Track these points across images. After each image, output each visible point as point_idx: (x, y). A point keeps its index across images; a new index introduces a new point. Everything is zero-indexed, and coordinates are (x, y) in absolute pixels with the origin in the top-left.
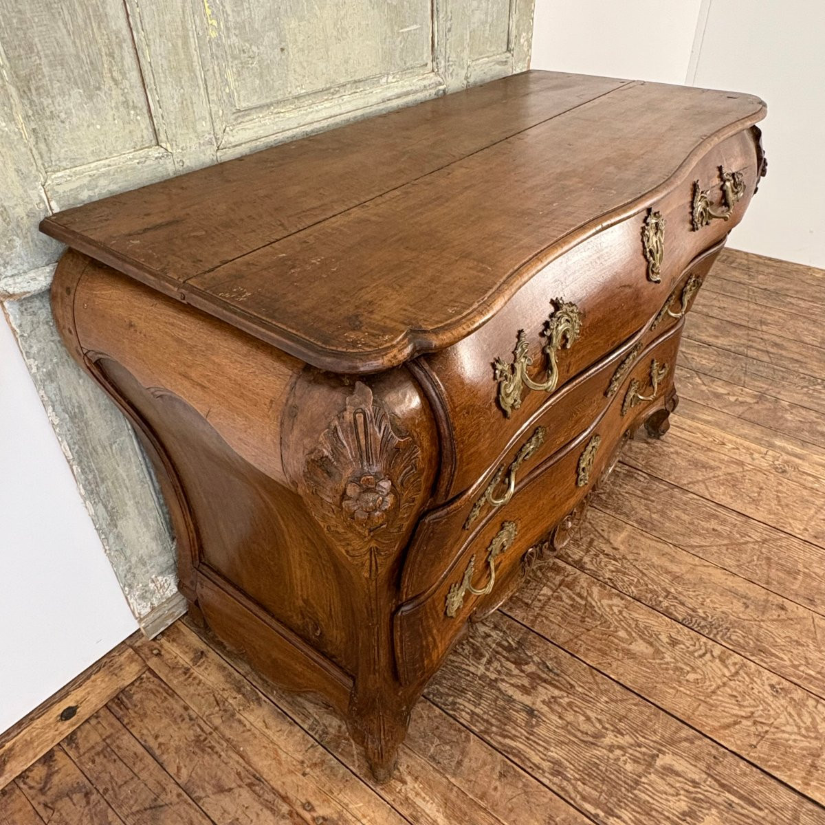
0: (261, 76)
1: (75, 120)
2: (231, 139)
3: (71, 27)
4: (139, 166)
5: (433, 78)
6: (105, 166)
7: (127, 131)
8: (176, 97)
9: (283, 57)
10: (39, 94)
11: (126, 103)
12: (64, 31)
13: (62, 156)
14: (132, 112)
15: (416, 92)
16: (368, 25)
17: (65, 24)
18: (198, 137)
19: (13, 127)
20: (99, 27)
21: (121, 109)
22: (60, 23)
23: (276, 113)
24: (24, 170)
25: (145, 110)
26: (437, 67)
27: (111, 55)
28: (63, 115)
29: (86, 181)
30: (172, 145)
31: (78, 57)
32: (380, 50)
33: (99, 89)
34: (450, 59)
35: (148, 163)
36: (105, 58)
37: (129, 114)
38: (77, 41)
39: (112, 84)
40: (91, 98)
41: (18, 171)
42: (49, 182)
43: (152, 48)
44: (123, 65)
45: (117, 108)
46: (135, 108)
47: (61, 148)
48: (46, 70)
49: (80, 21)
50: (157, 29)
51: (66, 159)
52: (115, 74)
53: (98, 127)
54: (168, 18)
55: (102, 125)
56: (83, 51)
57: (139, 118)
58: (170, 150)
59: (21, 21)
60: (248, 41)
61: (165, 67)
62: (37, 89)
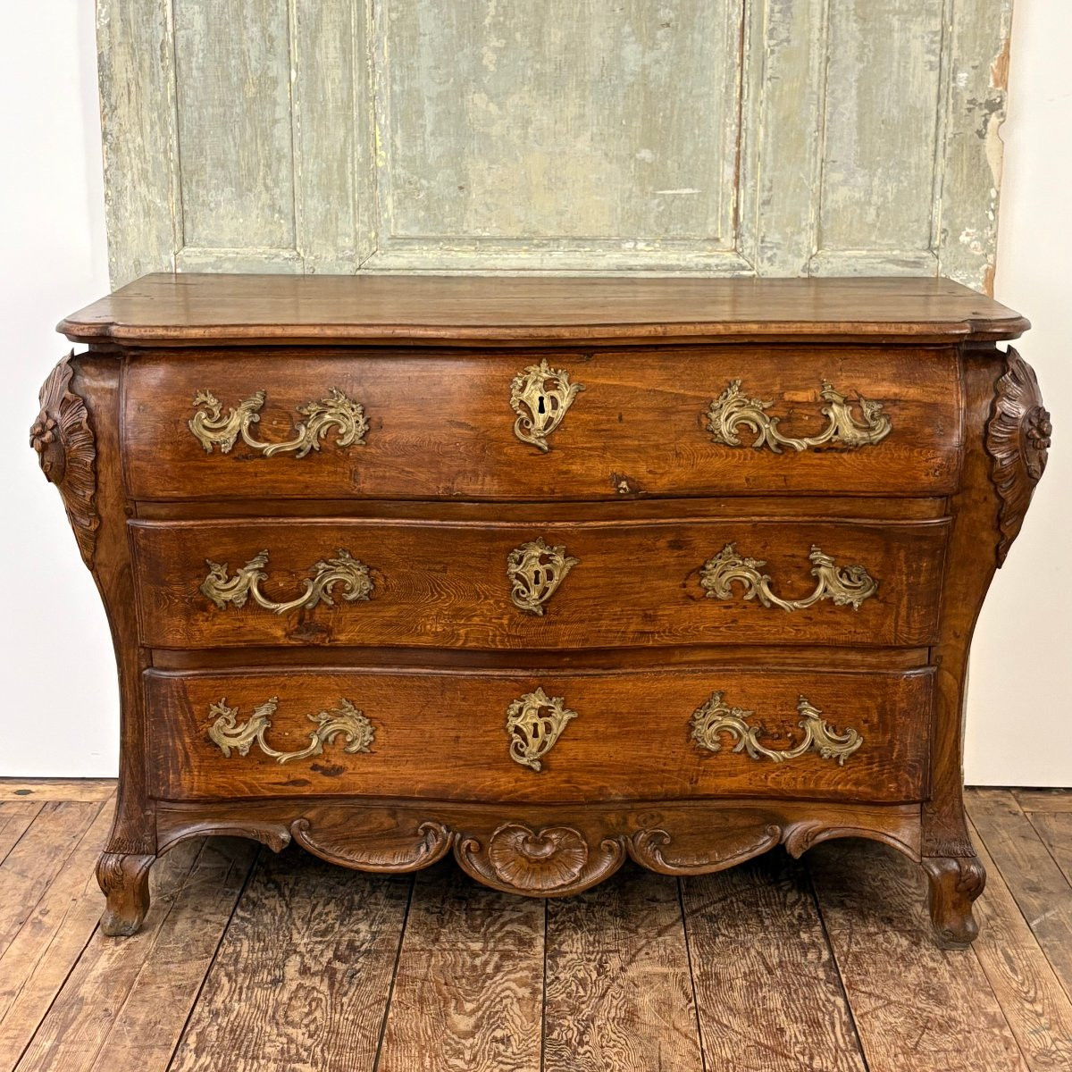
0: (427, 209)
1: (222, 211)
2: (377, 262)
3: (238, 141)
4: (267, 261)
5: (731, 258)
6: (234, 252)
7: (267, 230)
8: (320, 210)
9: (461, 195)
10: (198, 185)
11: (272, 207)
12: (232, 143)
13: (203, 236)
14: (277, 215)
15: (690, 269)
16: (600, 179)
17: (234, 138)
18: (336, 251)
19: (165, 204)
20: (263, 145)
21: (267, 210)
22: (230, 137)
23: (446, 250)
24: (164, 238)
25: (290, 217)
26: (741, 246)
27: (269, 166)
28: (212, 205)
29: (212, 260)
30: (305, 251)
31: (238, 163)
32: (619, 210)
33: (250, 190)
34: (767, 239)
35: (276, 260)
36: (262, 168)
37: (273, 217)
38: (241, 152)
39: (263, 189)
40: (240, 196)
41: (158, 237)
42: (181, 253)
43: (305, 165)
44: (277, 176)
45: (262, 208)
46: (280, 212)
47: (204, 229)
48: (209, 169)
49: (247, 137)
50: (314, 151)
51: (205, 239)
52: (268, 181)
53: (241, 220)
54: (326, 143)
55: (245, 220)
56: (244, 159)
57: (282, 221)
58: (302, 255)
59: (199, 132)
60: (417, 174)
61: (315, 182)
62: (198, 182)
